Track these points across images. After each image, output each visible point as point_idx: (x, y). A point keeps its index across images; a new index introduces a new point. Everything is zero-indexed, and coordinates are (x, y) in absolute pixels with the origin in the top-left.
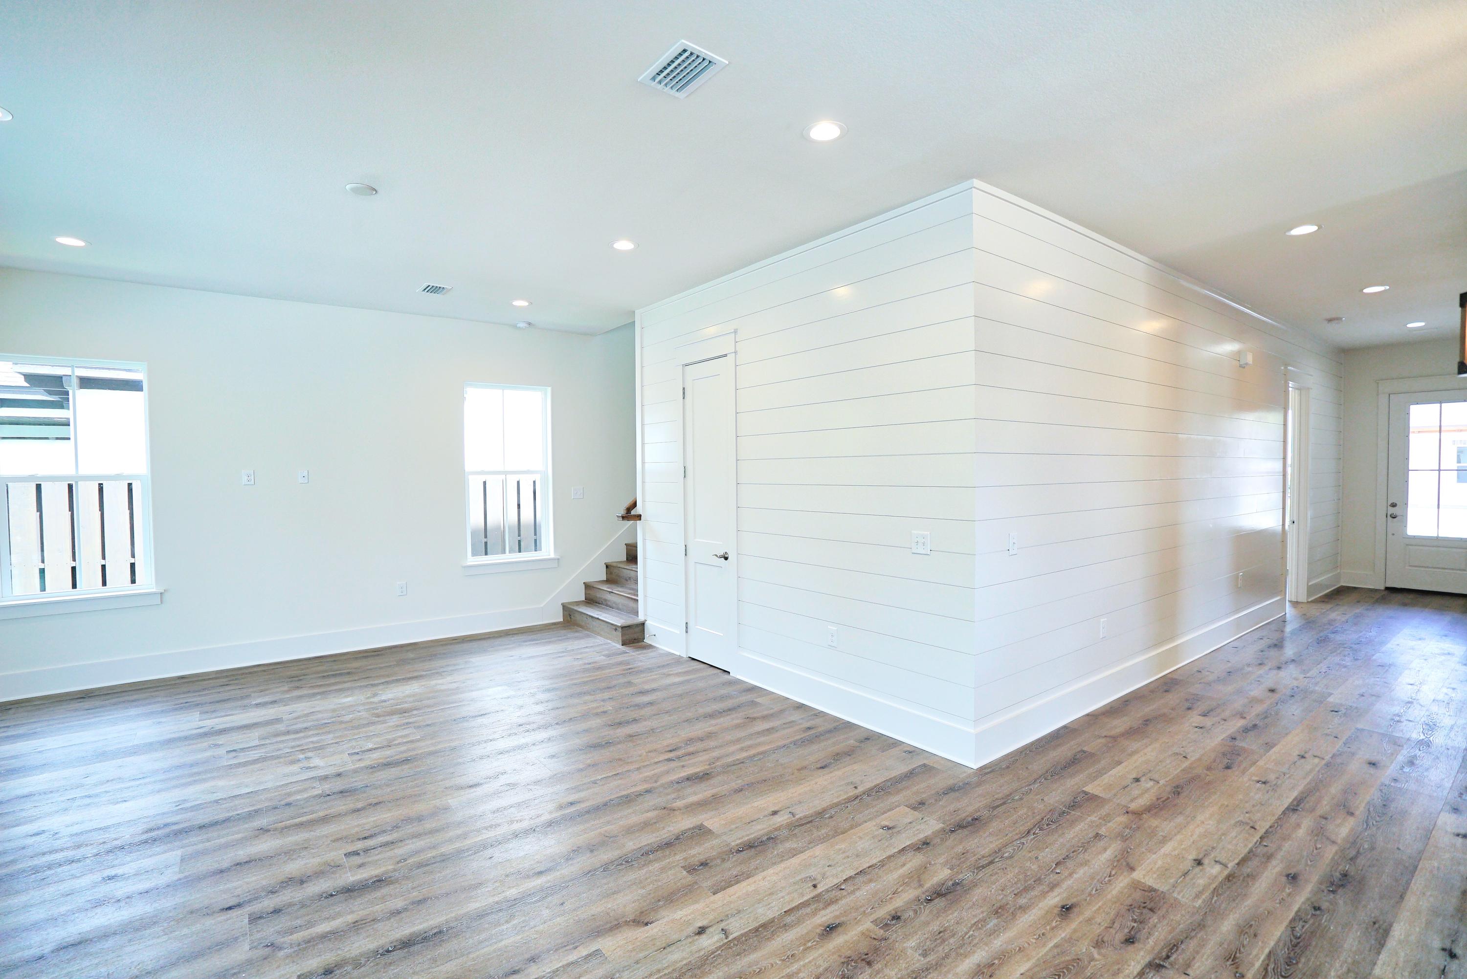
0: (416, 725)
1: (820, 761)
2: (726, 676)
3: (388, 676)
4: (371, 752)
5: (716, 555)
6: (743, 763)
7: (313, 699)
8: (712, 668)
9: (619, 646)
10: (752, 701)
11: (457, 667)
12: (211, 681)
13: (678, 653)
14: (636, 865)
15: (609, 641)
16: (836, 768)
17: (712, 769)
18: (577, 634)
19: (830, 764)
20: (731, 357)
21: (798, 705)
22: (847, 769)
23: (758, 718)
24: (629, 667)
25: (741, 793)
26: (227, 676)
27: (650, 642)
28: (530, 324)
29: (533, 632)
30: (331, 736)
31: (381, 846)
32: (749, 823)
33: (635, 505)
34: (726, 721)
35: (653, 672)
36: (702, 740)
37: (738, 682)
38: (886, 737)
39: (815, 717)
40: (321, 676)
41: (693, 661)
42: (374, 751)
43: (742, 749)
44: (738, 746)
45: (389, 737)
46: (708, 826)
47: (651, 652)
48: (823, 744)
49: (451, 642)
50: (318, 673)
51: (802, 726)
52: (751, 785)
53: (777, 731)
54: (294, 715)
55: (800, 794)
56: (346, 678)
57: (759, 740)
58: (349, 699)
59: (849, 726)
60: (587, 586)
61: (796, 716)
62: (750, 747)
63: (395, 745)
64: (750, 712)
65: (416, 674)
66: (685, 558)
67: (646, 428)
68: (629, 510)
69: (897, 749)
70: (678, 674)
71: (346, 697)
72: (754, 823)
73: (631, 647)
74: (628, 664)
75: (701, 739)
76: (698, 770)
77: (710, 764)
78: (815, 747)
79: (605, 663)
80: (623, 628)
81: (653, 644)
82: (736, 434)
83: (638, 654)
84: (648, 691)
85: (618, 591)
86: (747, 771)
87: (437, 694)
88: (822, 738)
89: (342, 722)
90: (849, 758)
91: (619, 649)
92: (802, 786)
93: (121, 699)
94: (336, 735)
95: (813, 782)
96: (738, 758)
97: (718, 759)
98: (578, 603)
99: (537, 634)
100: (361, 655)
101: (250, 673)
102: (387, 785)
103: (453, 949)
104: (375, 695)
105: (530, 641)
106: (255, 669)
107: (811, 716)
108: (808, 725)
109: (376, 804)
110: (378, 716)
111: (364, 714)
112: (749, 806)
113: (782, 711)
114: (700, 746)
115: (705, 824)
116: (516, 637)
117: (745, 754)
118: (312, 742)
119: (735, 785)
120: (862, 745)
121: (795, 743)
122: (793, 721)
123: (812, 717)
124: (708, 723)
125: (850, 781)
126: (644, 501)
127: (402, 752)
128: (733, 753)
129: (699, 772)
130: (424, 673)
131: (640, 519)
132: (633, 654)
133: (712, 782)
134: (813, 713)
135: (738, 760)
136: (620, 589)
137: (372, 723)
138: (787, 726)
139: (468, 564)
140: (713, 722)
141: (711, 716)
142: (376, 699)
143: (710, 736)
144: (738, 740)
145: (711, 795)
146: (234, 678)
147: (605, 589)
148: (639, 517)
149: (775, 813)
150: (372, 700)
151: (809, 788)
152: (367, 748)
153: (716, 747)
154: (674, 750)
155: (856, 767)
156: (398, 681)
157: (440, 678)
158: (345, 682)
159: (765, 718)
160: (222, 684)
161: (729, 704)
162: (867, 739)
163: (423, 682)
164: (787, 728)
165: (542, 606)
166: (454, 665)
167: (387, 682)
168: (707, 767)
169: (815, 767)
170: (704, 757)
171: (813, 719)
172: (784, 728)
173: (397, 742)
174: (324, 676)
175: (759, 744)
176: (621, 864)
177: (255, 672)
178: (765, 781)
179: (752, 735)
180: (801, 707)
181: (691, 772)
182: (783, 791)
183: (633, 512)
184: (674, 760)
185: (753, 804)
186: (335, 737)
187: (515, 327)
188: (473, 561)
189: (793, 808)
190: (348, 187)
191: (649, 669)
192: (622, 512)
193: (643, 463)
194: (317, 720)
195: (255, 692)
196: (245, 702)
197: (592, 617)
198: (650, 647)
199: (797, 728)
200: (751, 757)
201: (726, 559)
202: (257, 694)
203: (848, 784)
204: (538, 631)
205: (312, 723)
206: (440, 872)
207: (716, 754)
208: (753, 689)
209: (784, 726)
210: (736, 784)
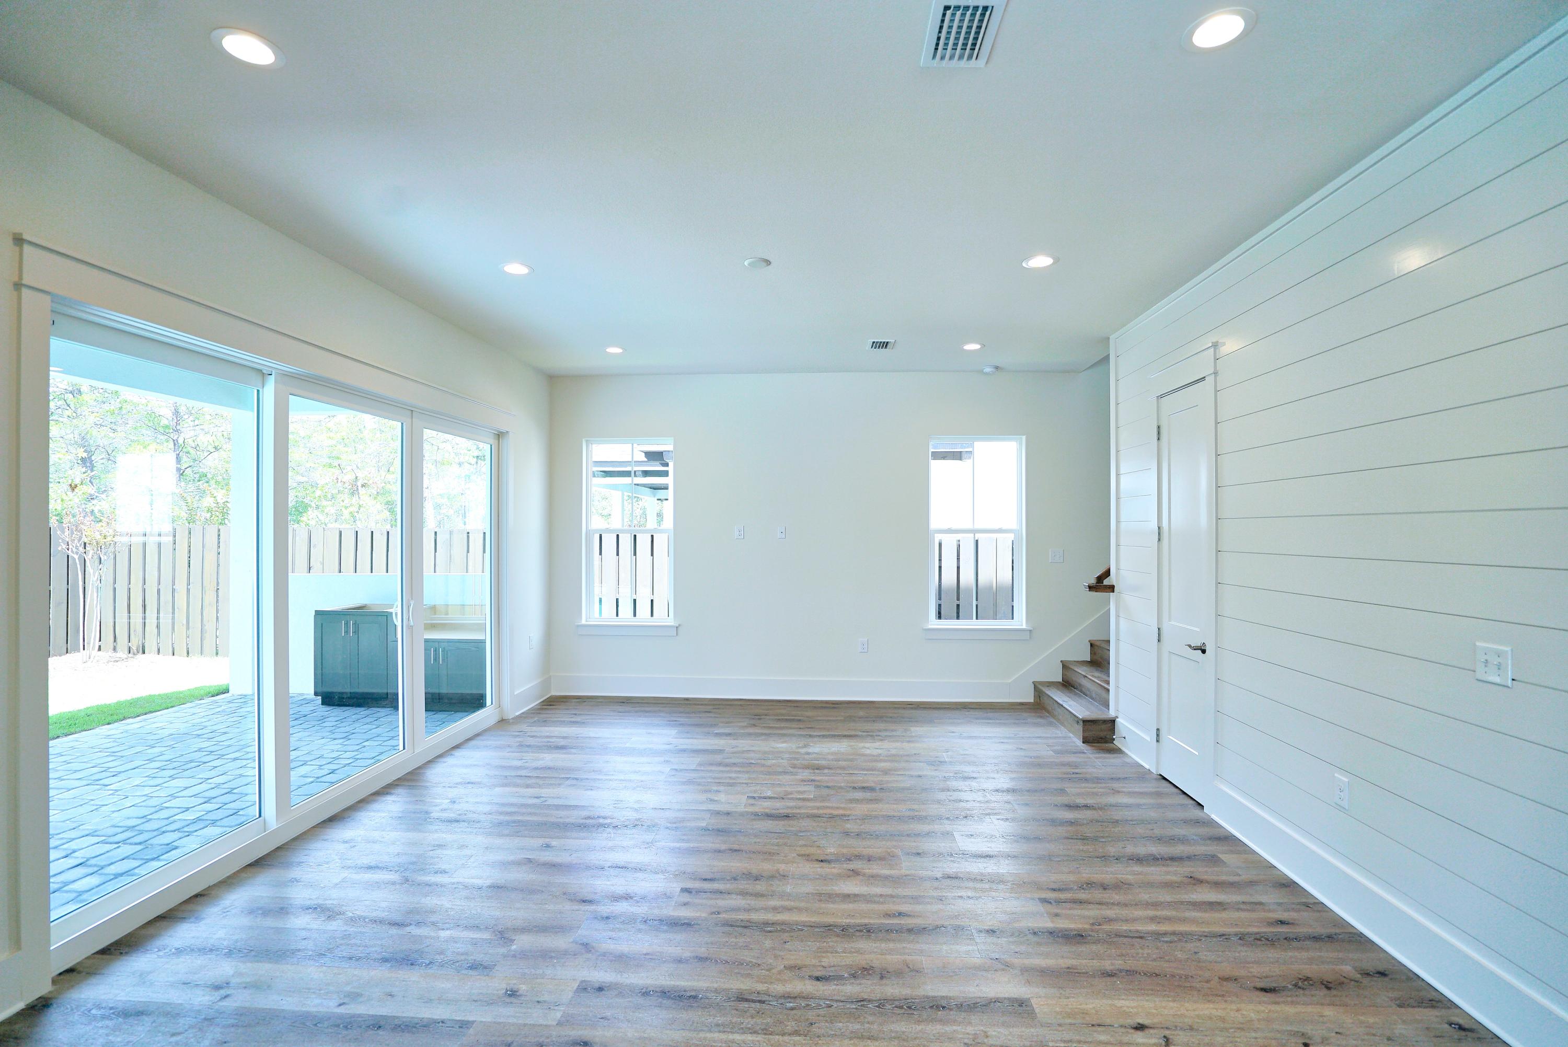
0: (818, 783)
1: (1268, 980)
2: (1197, 812)
3: (828, 730)
4: (765, 800)
5: (1190, 646)
6: (1141, 938)
7: (757, 739)
8: (1184, 796)
9: (1079, 743)
10: (1213, 856)
11: (894, 733)
12: (700, 707)
13: (1147, 767)
14: (916, 1017)
15: (1071, 735)
16: (1289, 999)
17: (1092, 930)
18: (1039, 720)
19: (1284, 988)
20: (1210, 380)
21: (1284, 882)
22: (1310, 1009)
23: (1208, 882)
24: (1076, 771)
25: (1108, 979)
26: (714, 705)
27: (1120, 746)
28: (997, 368)
29: (993, 709)
30: (747, 776)
31: (711, 892)
32: (1093, 1025)
33: (1107, 573)
34: (1156, 873)
35: (1100, 783)
36: (1105, 889)
37: (1211, 823)
38: (1420, 983)
39: (1303, 907)
40: (776, 719)
41: (1164, 781)
42: (768, 800)
43: (1153, 919)
44: (1151, 913)
45: (789, 789)
46: (1035, 1006)
47: (1114, 758)
48: (1290, 954)
49: (905, 706)
50: (777, 715)
51: (1271, 915)
52: (1130, 973)
53: (1225, 909)
54: (735, 750)
55: (1198, 1016)
56: (794, 725)
57: (1187, 914)
58: (784, 745)
59: (1359, 941)
60: (1065, 666)
61: (1270, 897)
62: (1168, 919)
63: (788, 799)
64: (1200, 869)
65: (853, 733)
66: (1158, 645)
67: (1123, 479)
68: (1100, 579)
69: (1435, 1012)
70: (1131, 794)
71: (783, 742)
72: (1100, 1029)
73: (1093, 746)
74: (1076, 767)
75: (1104, 887)
76: (1072, 926)
77: (1093, 924)
78: (1272, 954)
79: (1049, 760)
80: (1086, 722)
81: (1123, 749)
82: (1217, 484)
83: (1097, 758)
84: (1078, 806)
85: (1093, 676)
86: (1140, 951)
87: (857, 757)
88: (1295, 944)
89: (763, 765)
90: (1325, 991)
91: (1077, 746)
92: (1211, 1006)
93: (643, 709)
94: (751, 776)
95: (1234, 1007)
96: (1138, 928)
97: (1110, 920)
98: (1051, 684)
99: (996, 712)
100: (820, 705)
101: (730, 705)
102: (755, 836)
103: (692, 1019)
104: (805, 746)
105: (983, 719)
106: (736, 703)
107: (1299, 904)
108: (1285, 916)
109: (736, 850)
110: (794, 767)
111: (785, 762)
112: (1110, 1002)
113: (1252, 883)
114: (1098, 895)
115: (1033, 1001)
116: (972, 712)
117: (1153, 927)
118: (730, 778)
119: (1108, 965)
120: (1366, 981)
121: (1242, 937)
122: (1261, 903)
123: (1298, 907)
124: (1129, 869)
125: (1302, 1030)
126: (1118, 569)
127: (788, 807)
128: (1135, 920)
129: (1071, 930)
130: (860, 733)
131: (1113, 591)
132: (1091, 756)
133: (1083, 949)
134: (1304, 900)
135: (1137, 931)
136: (1097, 674)
137: (785, 772)
138: (1248, 907)
139: (930, 627)
140: (1138, 868)
141: (1139, 860)
142: (803, 751)
143: (1119, 886)
144: (1156, 905)
145: (1066, 966)
146: (717, 707)
147: (1080, 672)
148: (1111, 588)
149: (1140, 1027)
150: (800, 750)
151: (1220, 1013)
152: (765, 795)
153: (1118, 904)
154: (1059, 890)
155: (1329, 1012)
156: (834, 736)
157: (871, 741)
158: (791, 728)
159: (1218, 885)
160: (706, 710)
161: (1179, 850)
162: (1382, 974)
163: (853, 743)
164: (1242, 910)
165: (1010, 681)
166: (892, 731)
167: (824, 736)
168: (1087, 926)
169: (1252, 985)
170: (1093, 912)
171: (1299, 911)
172: (1239, 909)
173: (792, 796)
174: (779, 719)
175: (1184, 920)
176: (901, 1007)
177: (735, 705)
178: (1157, 975)
179: (1182, 903)
180: (1288, 885)
181: (1062, 926)
182: (1174, 1001)
183: (1106, 582)
184: (1050, 903)
185: (1116, 1002)
186: (749, 778)
187: (981, 372)
188: (934, 623)
189: (1175, 1033)
190: (746, 263)
191: (1098, 778)
192: (1093, 581)
193: (1118, 522)
194: (747, 759)
195: (723, 722)
196: (711, 729)
197: (1058, 703)
198: (1118, 751)
199: (1262, 915)
200: (1158, 935)
201: (1204, 651)
202: (722, 725)
203: (1295, 1034)
204: (999, 709)
205: (741, 760)
206: (736, 937)
207: (1110, 913)
208: (1227, 839)
209: (1242, 906)
210: (1112, 964)
